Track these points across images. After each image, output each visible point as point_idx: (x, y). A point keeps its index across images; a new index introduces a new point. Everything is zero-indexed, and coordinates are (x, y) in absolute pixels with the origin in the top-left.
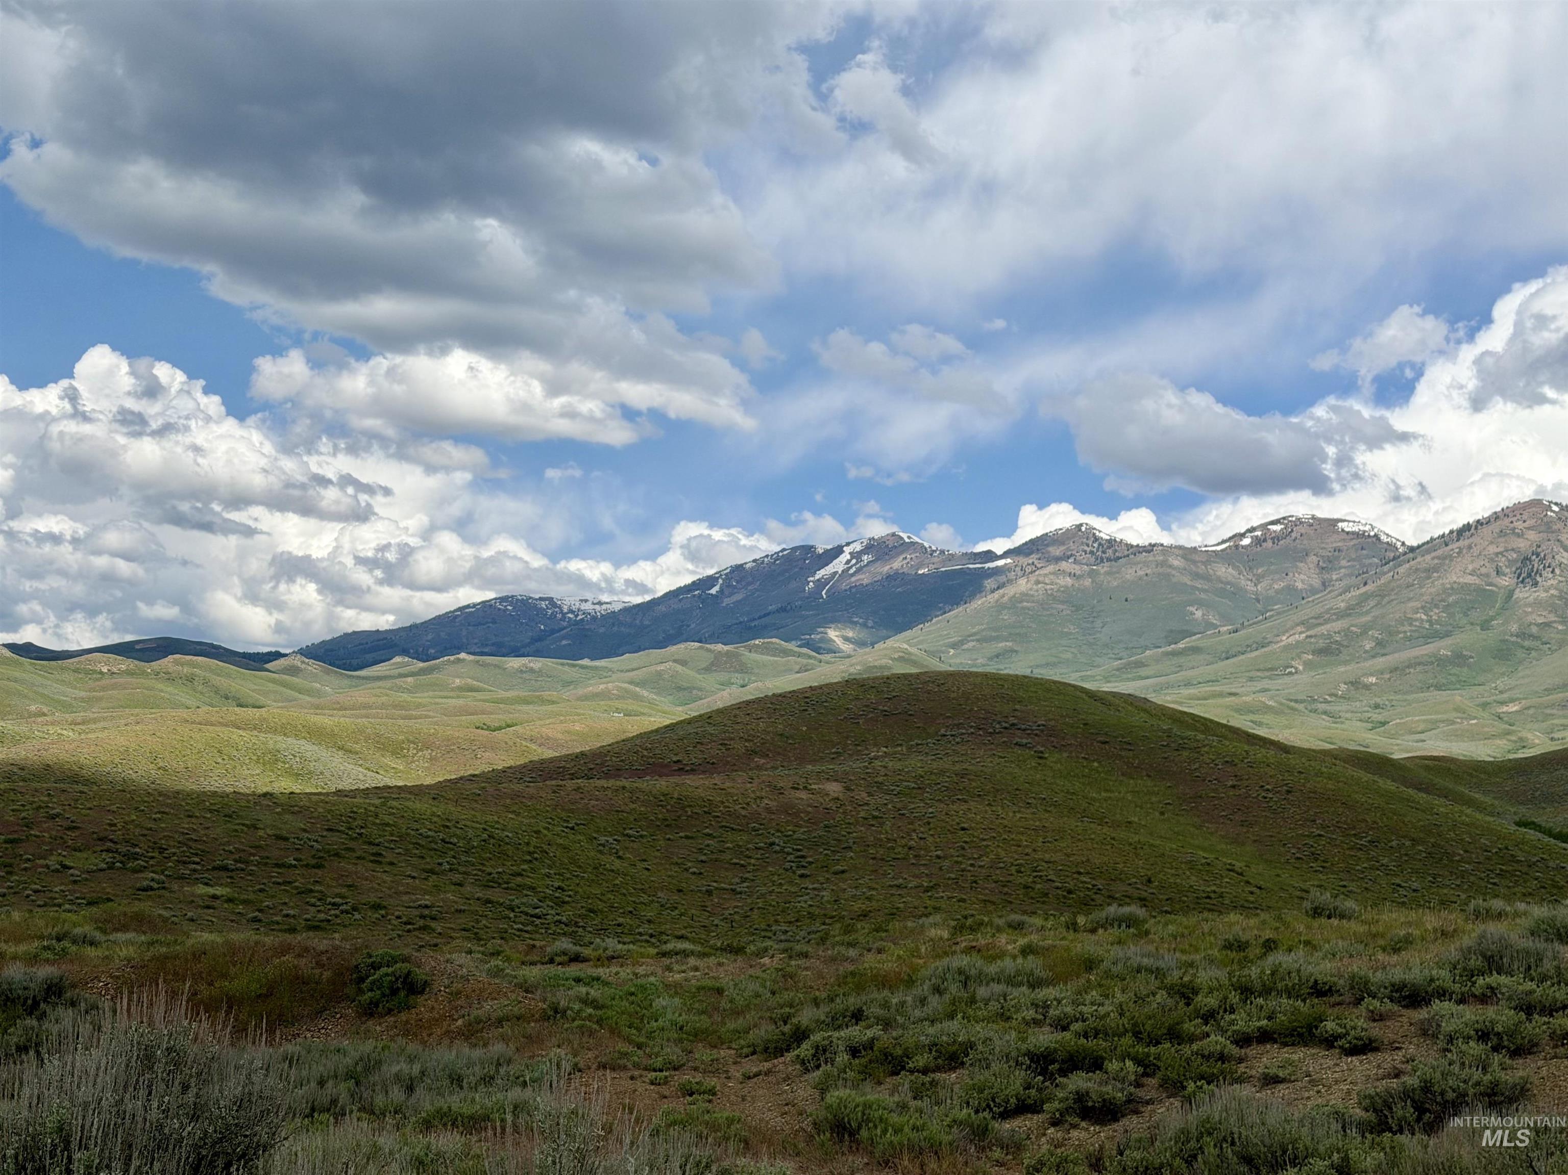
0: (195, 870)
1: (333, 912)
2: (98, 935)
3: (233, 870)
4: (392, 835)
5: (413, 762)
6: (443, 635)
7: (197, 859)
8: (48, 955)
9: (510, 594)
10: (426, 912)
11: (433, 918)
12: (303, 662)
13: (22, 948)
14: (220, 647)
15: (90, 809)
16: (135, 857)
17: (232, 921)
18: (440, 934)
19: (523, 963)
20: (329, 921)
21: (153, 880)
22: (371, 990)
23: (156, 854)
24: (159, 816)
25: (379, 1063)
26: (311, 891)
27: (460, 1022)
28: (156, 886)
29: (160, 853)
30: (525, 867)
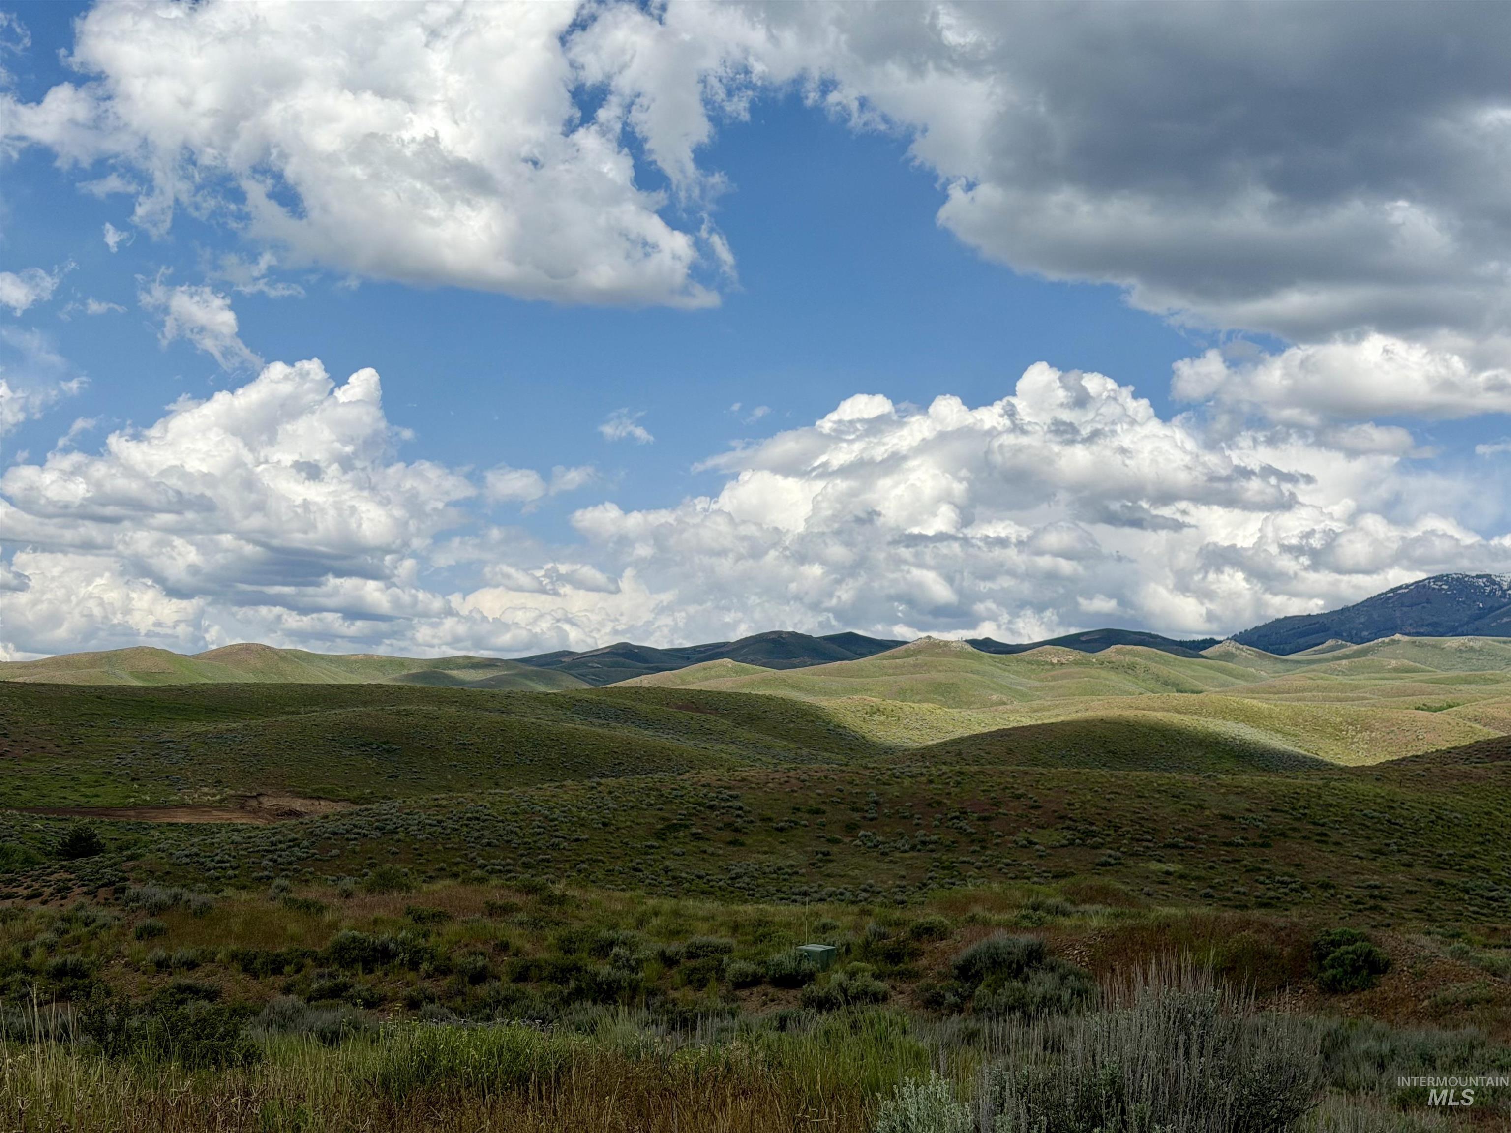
0: (1148, 848)
1: (1282, 890)
2: (1069, 907)
3: (1183, 848)
4: (1336, 815)
5: (1352, 743)
6: (1375, 616)
7: (1150, 838)
8: (1026, 923)
9: (1444, 573)
10: (1376, 892)
11: (1384, 899)
12: (1238, 648)
13: (1005, 916)
14: (1157, 637)
15: (1049, 789)
16: (1093, 834)
17: (1186, 896)
18: (1392, 914)
19: (1485, 946)
20: (1278, 898)
21: (1110, 856)
22: (1333, 967)
23: (1111, 832)
24: (1112, 796)
25: (1346, 1040)
26: (1260, 869)
27: (1426, 1003)
28: (1113, 861)
29: (1115, 831)
30: (1477, 849)
